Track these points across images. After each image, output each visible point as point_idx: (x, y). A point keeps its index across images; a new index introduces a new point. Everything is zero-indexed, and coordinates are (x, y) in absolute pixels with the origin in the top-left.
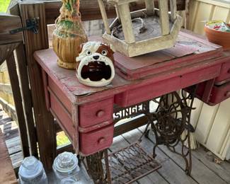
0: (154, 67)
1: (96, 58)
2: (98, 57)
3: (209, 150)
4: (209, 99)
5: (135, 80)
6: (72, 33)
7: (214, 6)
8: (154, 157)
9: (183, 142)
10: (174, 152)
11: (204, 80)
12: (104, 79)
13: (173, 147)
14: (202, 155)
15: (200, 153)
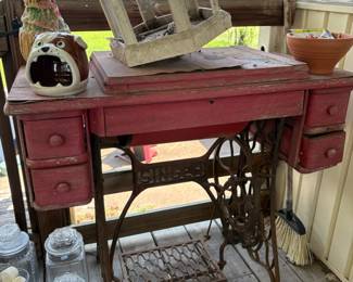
0: (157, 79)
1: (45, 49)
2: (48, 48)
3: (330, 272)
4: (297, 160)
5: (118, 94)
6: (37, 24)
7: (328, 13)
8: (221, 268)
9: (266, 241)
10: (257, 260)
11: (265, 117)
12: (59, 84)
13: (256, 251)
14: (315, 277)
15: (312, 275)
